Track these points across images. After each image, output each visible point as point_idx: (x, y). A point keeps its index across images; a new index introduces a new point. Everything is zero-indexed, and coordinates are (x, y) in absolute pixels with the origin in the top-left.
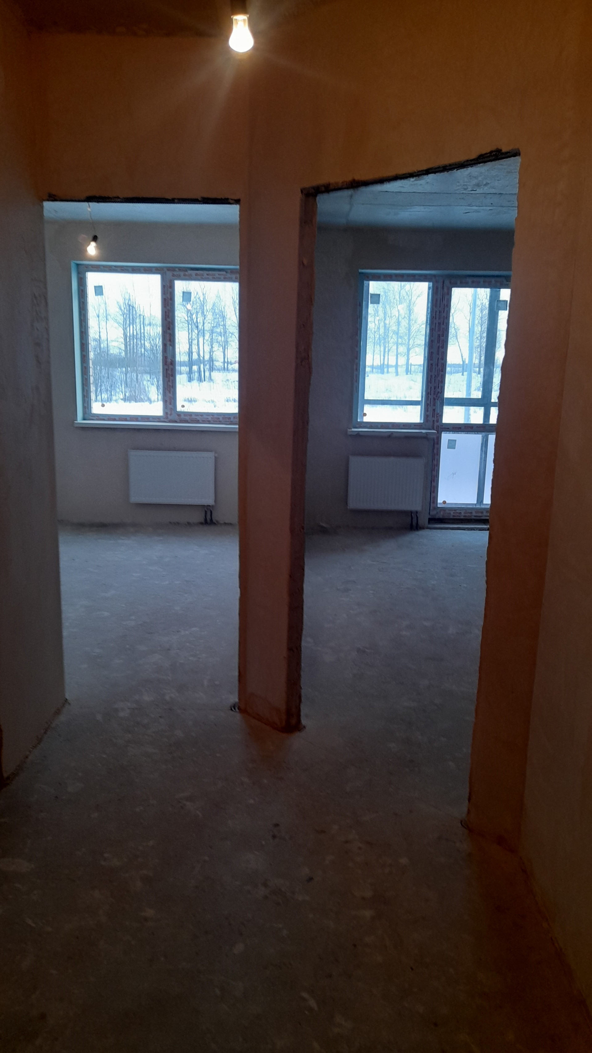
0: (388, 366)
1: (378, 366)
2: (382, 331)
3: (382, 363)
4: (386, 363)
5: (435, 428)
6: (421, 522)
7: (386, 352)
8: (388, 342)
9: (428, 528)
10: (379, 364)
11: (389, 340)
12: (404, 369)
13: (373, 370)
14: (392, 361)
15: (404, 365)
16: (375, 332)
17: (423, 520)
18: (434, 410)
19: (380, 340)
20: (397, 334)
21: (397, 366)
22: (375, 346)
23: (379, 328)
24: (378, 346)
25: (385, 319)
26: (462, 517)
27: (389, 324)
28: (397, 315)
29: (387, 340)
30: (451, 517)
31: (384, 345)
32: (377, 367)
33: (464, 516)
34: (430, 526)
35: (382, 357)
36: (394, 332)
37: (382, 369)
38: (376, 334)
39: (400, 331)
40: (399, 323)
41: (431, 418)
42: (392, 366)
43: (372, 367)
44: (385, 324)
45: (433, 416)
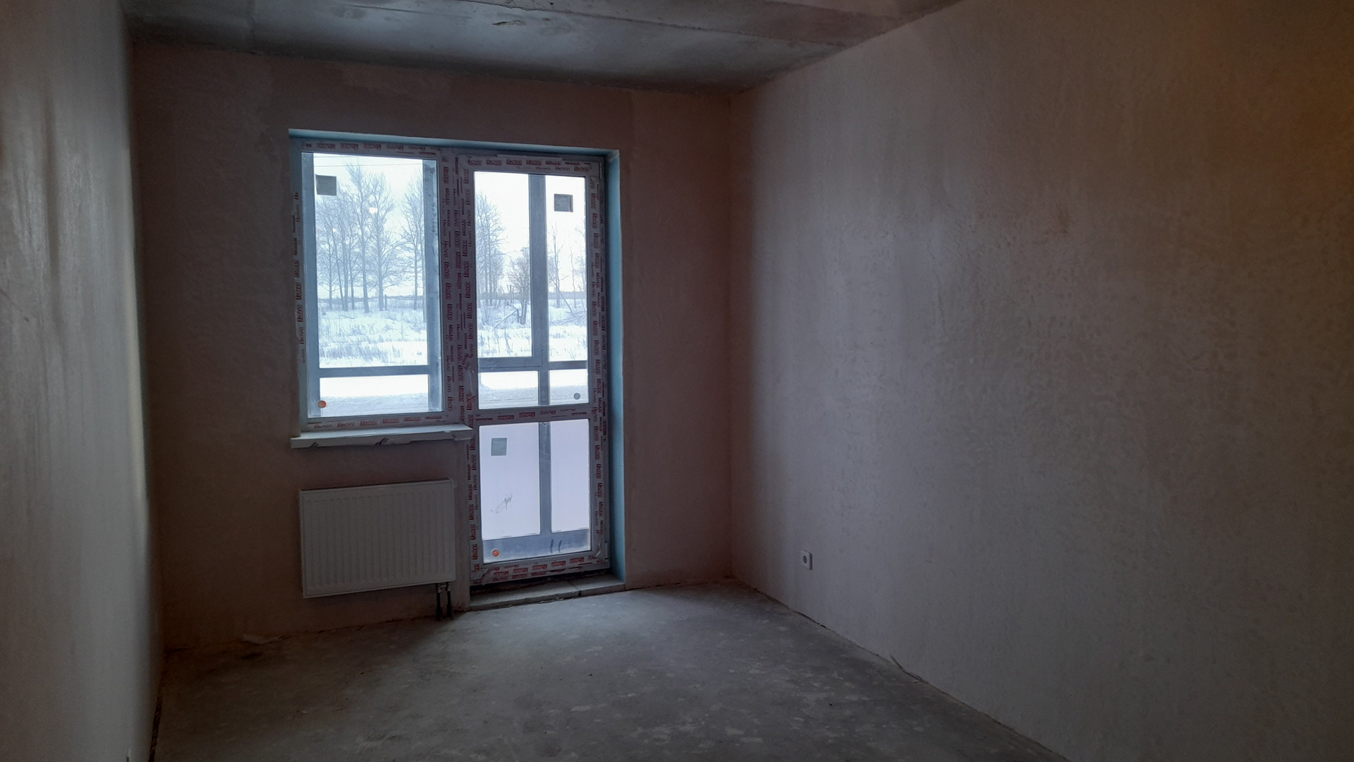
0: (353, 299)
1: (338, 299)
2: (340, 254)
3: (344, 295)
4: (350, 295)
5: (467, 420)
6: (455, 600)
7: (349, 282)
8: (351, 269)
9: (471, 610)
10: (340, 297)
11: (352, 265)
12: (376, 303)
13: (331, 306)
14: (359, 292)
15: (376, 298)
16: (330, 256)
17: (461, 595)
18: (461, 388)
19: (338, 266)
20: (363, 258)
21: (365, 299)
22: (332, 274)
23: (335, 250)
24: (336, 274)
25: (344, 239)
26: (529, 576)
27: (350, 245)
28: (360, 234)
29: (348, 265)
30: (510, 579)
31: (344, 271)
32: (337, 301)
33: (533, 574)
34: (475, 604)
35: (343, 289)
36: (358, 255)
37: (345, 304)
38: (332, 259)
39: (366, 255)
40: (363, 244)
41: (457, 404)
42: (359, 300)
43: (330, 301)
44: (344, 245)
45: (461, 399)
